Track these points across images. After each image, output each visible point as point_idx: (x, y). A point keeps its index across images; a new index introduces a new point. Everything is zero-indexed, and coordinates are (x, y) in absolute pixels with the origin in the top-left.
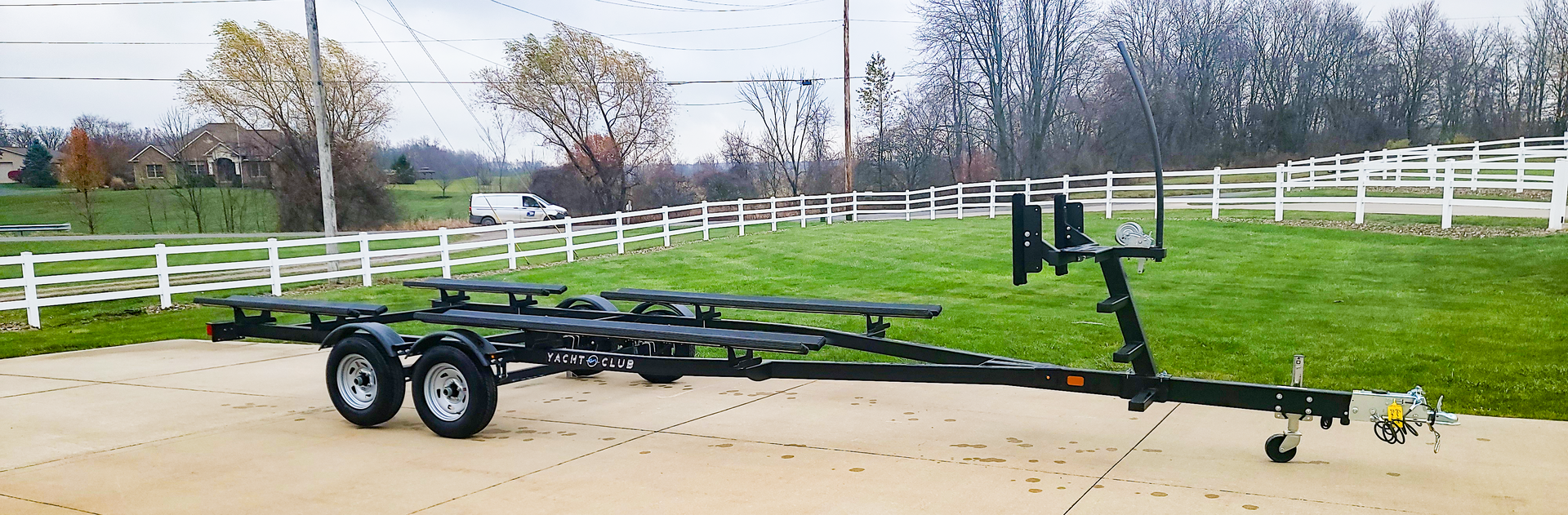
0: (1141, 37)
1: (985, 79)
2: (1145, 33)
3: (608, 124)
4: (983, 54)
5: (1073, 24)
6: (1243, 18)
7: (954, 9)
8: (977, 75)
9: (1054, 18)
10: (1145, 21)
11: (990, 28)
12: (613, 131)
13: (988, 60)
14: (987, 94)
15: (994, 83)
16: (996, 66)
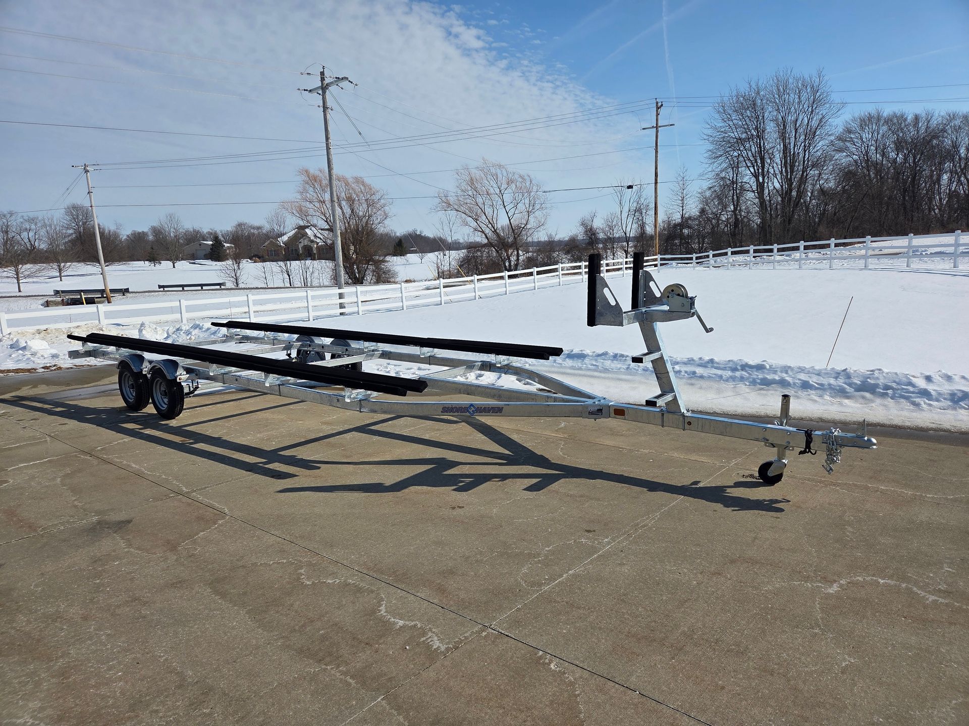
0: (868, 147)
1: (753, 179)
2: (870, 144)
3: (509, 218)
4: (752, 164)
5: (816, 141)
6: (944, 130)
7: (732, 135)
8: (748, 177)
9: (803, 137)
10: (870, 136)
11: (757, 146)
12: (512, 223)
13: (755, 167)
14: (754, 189)
15: (759, 182)
16: (760, 171)
